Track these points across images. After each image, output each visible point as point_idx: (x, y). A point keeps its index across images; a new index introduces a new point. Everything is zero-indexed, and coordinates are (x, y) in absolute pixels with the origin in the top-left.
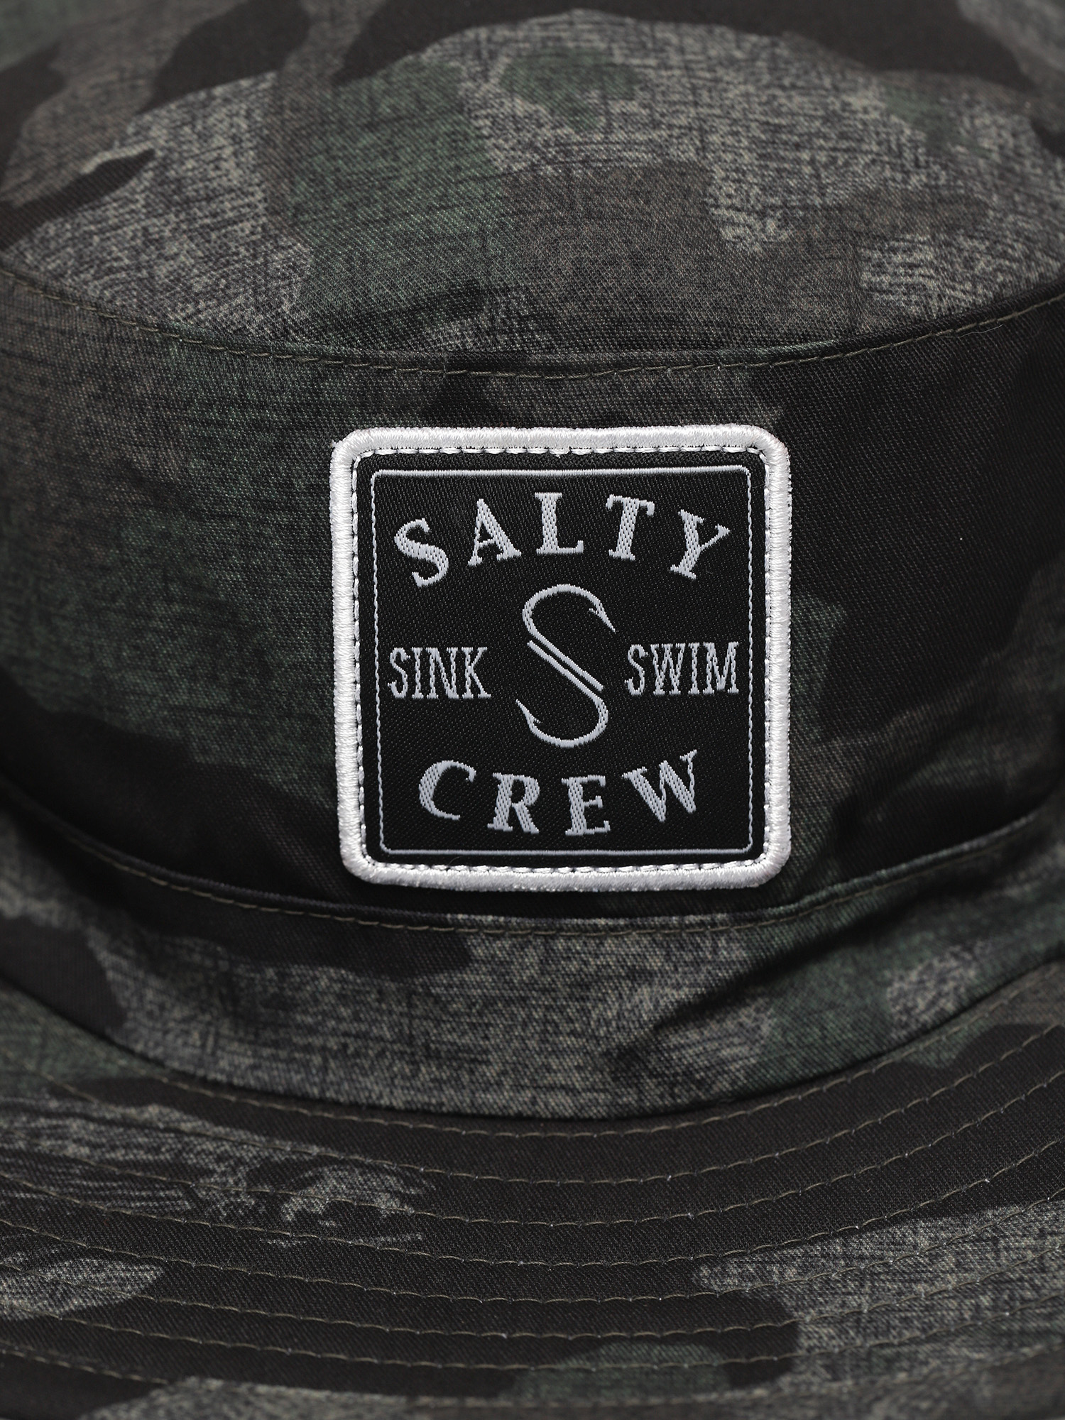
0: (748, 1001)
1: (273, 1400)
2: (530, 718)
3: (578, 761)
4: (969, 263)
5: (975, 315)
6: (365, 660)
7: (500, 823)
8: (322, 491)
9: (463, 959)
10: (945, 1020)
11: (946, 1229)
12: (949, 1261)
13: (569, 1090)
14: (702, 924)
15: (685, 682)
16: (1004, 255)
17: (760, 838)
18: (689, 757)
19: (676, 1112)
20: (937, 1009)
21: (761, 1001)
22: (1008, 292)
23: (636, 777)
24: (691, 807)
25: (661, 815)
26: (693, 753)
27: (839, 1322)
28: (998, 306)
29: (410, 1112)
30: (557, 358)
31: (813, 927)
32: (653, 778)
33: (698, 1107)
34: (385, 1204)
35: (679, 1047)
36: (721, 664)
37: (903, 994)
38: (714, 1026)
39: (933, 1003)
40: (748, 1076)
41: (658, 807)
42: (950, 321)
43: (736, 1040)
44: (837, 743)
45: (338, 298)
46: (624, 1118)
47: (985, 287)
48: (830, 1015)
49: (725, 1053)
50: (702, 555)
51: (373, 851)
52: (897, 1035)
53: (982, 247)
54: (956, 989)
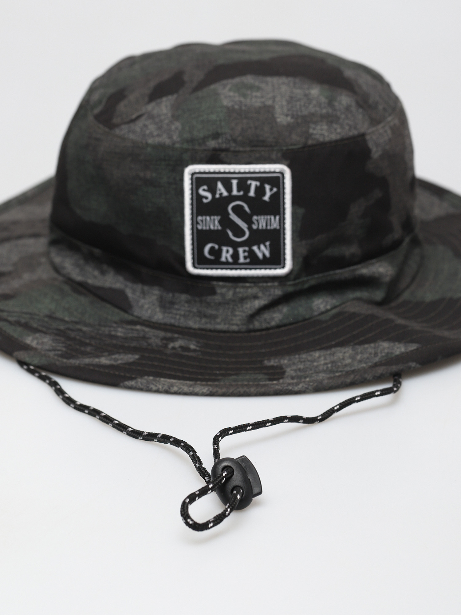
0: (281, 303)
1: (164, 381)
2: (230, 234)
3: (242, 244)
4: (336, 130)
5: (336, 141)
6: (192, 219)
7: (223, 259)
8: (182, 180)
10: (327, 311)
11: (323, 353)
12: (322, 358)
13: (237, 325)
14: (272, 285)
15: (267, 226)
17: (284, 264)
18: (268, 243)
19: (262, 330)
20: (326, 308)
23: (255, 248)
24: (268, 256)
25: (261, 258)
27: (295, 371)
28: (342, 140)
29: (200, 329)
30: (237, 149)
31: (299, 288)
32: (259, 248)
33: (267, 329)
34: (192, 347)
36: (275, 221)
37: (318, 304)
39: (326, 306)
40: (279, 322)
41: (260, 256)
42: (330, 142)
43: (277, 313)
44: (303, 242)
45: (187, 136)
46: (249, 331)
47: (339, 135)
49: (274, 316)
50: (271, 195)
51: (194, 266)
52: (316, 313)
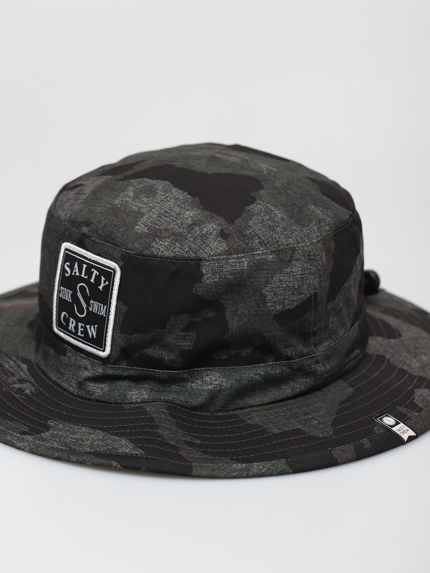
0: (106, 383)
2: (76, 309)
3: (81, 320)
4: (174, 248)
5: (168, 258)
6: (58, 287)
7: (70, 328)
9: (65, 355)
10: (137, 403)
13: (73, 387)
14: (97, 362)
15: (98, 311)
16: (182, 249)
17: (105, 348)
18: (96, 326)
19: (86, 399)
20: (136, 400)
21: (108, 384)
22: (177, 256)
24: (95, 337)
25: (91, 337)
26: (97, 326)
28: (174, 258)
31: (118, 373)
32: (90, 328)
33: (89, 400)
34: (27, 391)
35: (89, 386)
36: (103, 309)
37: (133, 394)
38: (97, 385)
39: (137, 398)
40: (98, 397)
41: (90, 334)
42: (162, 257)
43: (99, 389)
44: (123, 335)
45: (73, 217)
46: (79, 396)
47: (173, 253)
48: (116, 392)
49: (96, 391)
50: (104, 286)
52: (126, 401)
53: (179, 246)
54: (142, 398)
